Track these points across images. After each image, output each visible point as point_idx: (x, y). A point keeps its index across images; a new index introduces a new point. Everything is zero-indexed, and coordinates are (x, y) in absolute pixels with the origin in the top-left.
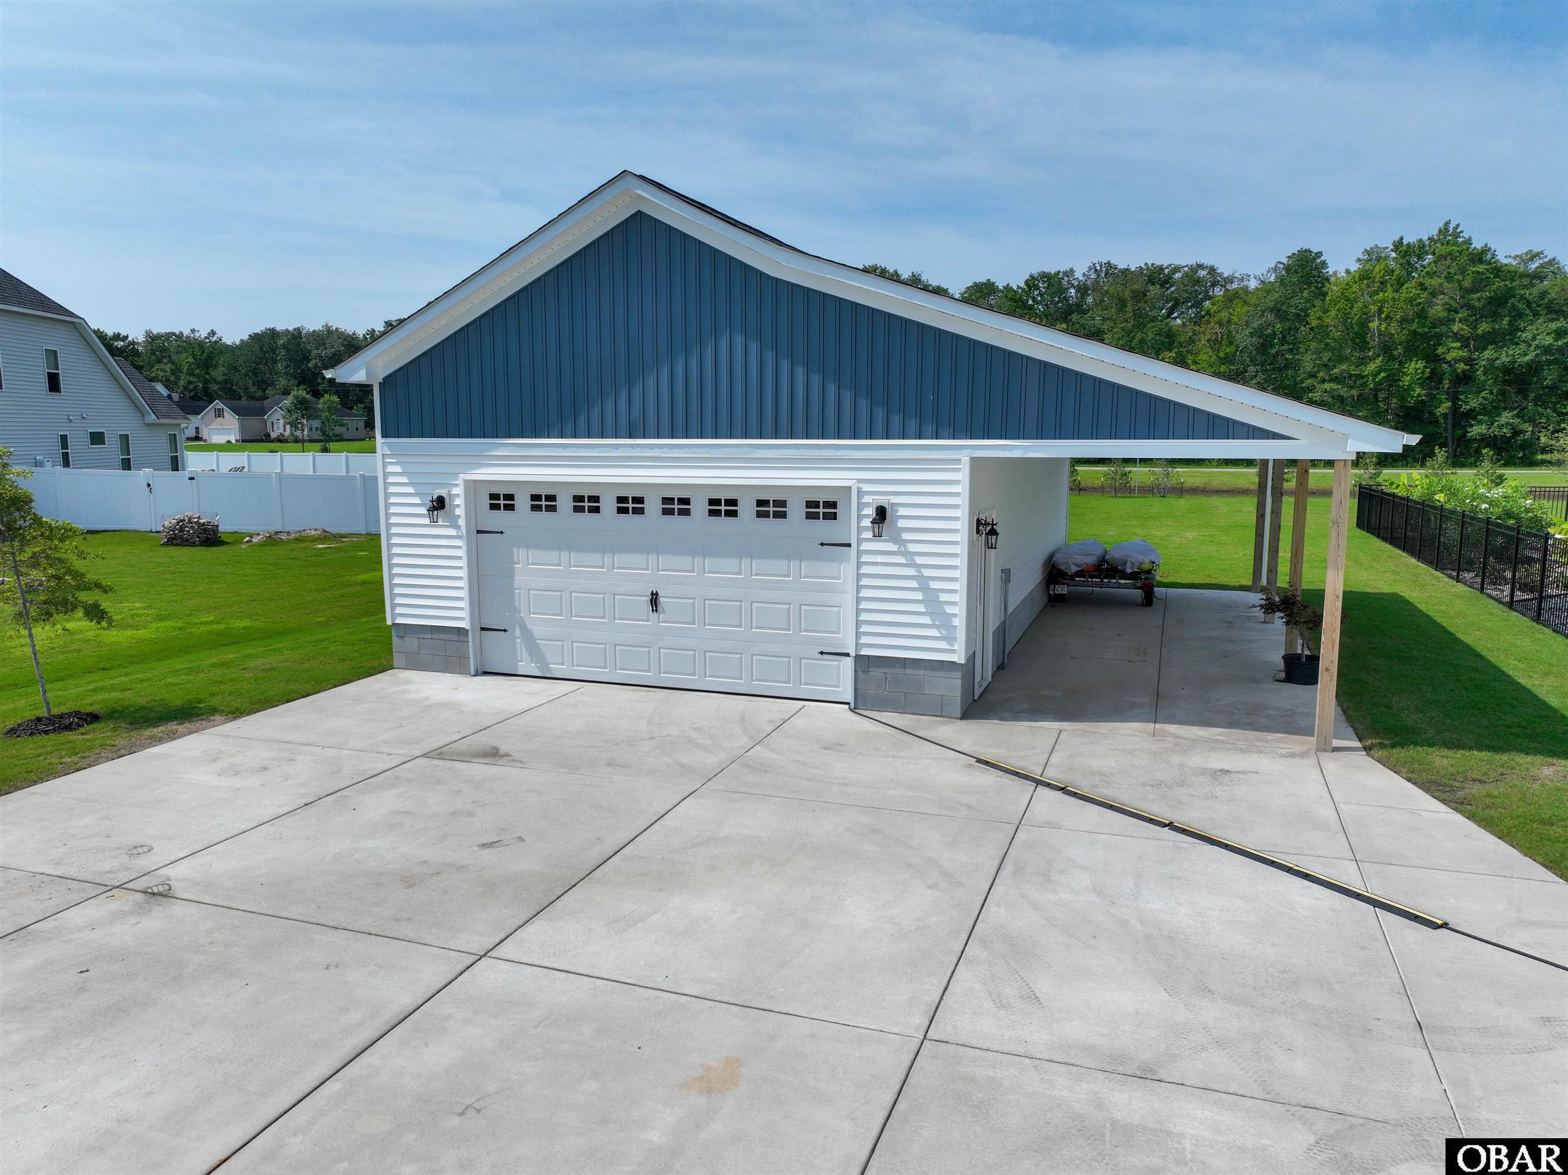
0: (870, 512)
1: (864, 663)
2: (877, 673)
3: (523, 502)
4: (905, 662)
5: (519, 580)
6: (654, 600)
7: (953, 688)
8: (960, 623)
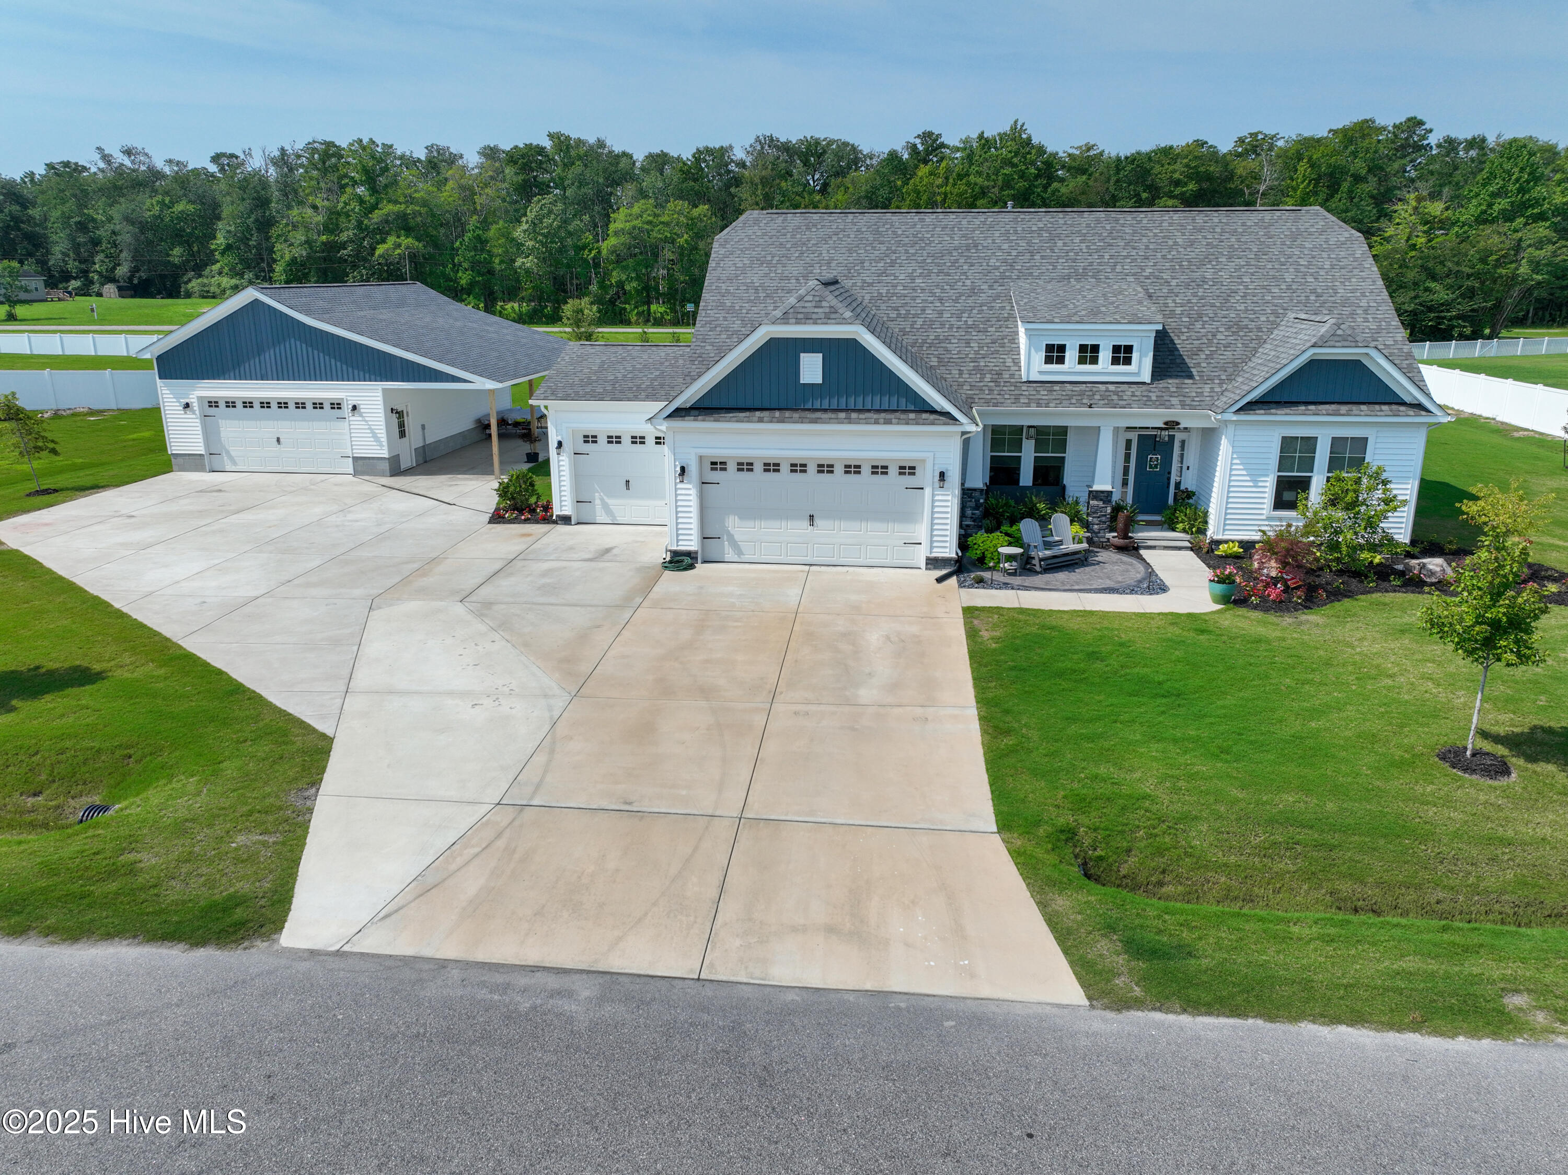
0: (350, 407)
1: (356, 459)
2: (360, 462)
3: (222, 404)
4: (369, 458)
5: (222, 435)
6: (278, 440)
7: (386, 466)
8: (385, 444)
